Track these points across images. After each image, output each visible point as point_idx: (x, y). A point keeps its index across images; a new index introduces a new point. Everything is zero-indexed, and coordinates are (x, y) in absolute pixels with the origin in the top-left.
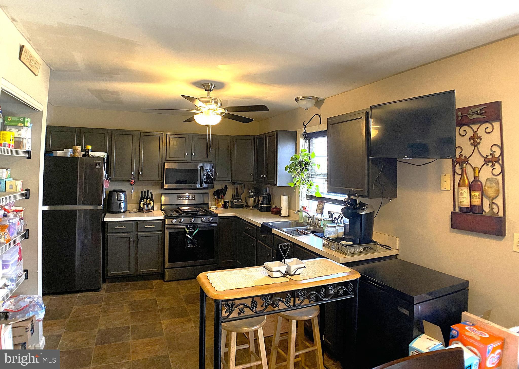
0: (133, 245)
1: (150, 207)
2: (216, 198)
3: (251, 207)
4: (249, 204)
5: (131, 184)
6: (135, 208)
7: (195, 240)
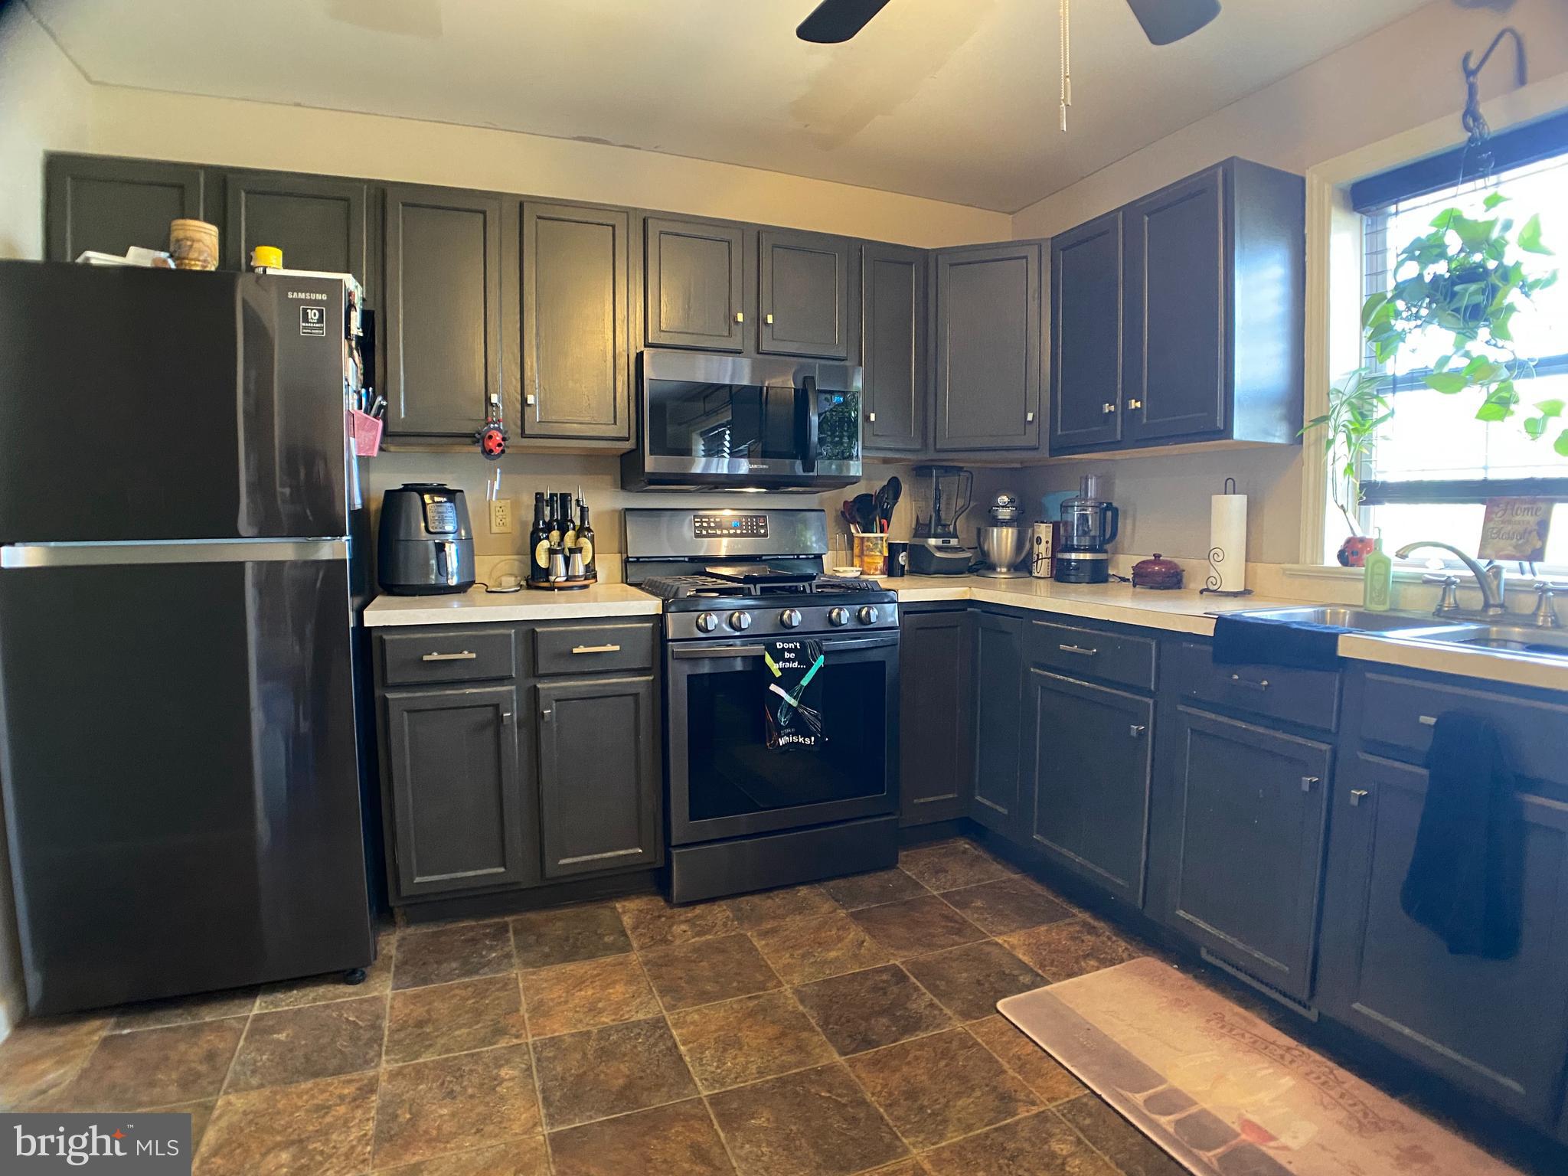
0: (514, 739)
1: (579, 564)
2: (853, 531)
3: (1004, 570)
4: (994, 556)
5: (488, 453)
6: (511, 575)
7: (808, 713)
